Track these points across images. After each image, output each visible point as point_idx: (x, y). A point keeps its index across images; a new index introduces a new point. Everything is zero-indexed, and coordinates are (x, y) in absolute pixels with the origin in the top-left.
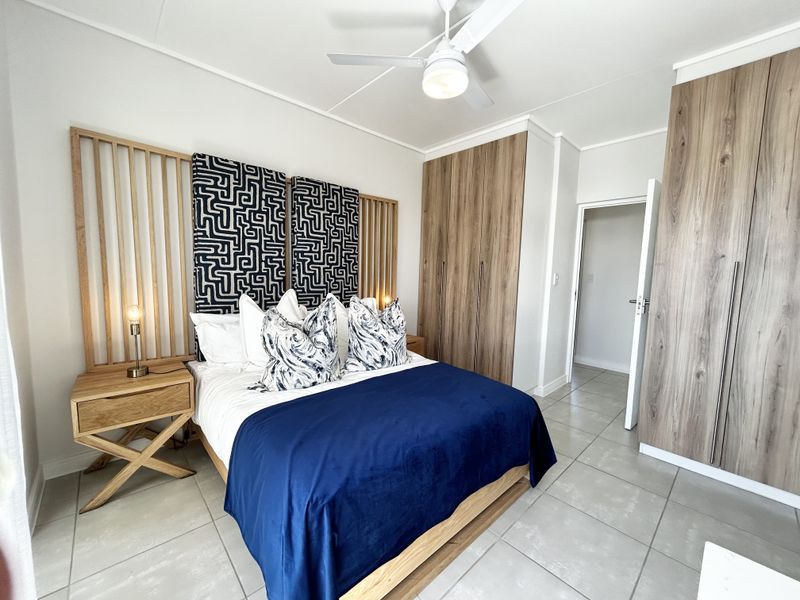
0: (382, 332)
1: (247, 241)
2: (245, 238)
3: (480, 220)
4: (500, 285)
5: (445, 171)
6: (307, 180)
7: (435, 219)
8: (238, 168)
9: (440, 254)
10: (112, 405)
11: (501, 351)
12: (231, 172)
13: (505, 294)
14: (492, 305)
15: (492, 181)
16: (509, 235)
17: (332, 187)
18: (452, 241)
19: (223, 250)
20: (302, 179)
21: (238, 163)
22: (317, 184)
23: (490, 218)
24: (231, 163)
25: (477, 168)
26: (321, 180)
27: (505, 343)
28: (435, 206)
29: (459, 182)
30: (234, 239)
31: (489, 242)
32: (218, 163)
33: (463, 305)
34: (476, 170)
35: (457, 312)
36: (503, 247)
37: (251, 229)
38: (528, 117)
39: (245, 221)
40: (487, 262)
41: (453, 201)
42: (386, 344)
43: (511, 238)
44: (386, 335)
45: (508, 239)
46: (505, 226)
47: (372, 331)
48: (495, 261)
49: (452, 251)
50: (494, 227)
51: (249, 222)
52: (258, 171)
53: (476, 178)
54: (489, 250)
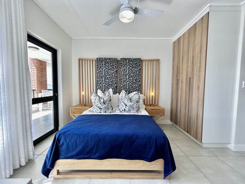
0: (126, 101)
1: (107, 77)
2: (106, 76)
3: (190, 60)
4: (197, 88)
5: (179, 43)
6: (123, 59)
7: (176, 63)
8: (105, 59)
9: (177, 77)
10: (75, 110)
11: (197, 118)
12: (103, 61)
13: (199, 92)
14: (194, 97)
15: (194, 42)
16: (200, 64)
17: (131, 59)
18: (181, 70)
19: (101, 79)
20: (122, 59)
21: (105, 58)
22: (126, 59)
23: (193, 58)
24: (104, 58)
25: (189, 38)
26: (127, 58)
27: (198, 115)
28: (176, 58)
29: (183, 46)
30: (104, 76)
31: (193, 69)
32: (101, 59)
33: (184, 97)
34: (189, 39)
35: (182, 100)
36: (198, 70)
37: (108, 74)
38: (209, 5)
39: (106, 72)
40: (192, 78)
41: (181, 54)
42: (126, 105)
43: (201, 65)
44: (127, 103)
45: (200, 66)
46: (199, 60)
47: (123, 101)
48: (195, 77)
49: (181, 75)
50: (195, 61)
51: (107, 72)
52: (110, 59)
53: (189, 42)
54: (193, 72)
